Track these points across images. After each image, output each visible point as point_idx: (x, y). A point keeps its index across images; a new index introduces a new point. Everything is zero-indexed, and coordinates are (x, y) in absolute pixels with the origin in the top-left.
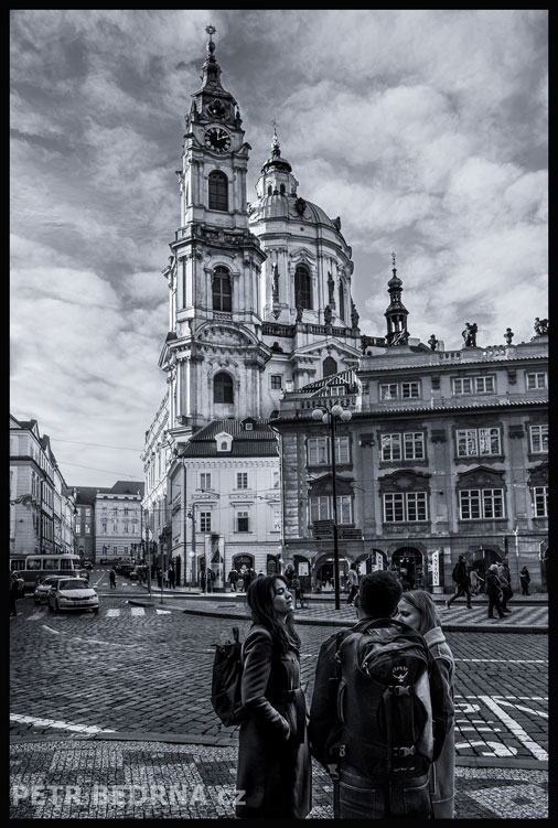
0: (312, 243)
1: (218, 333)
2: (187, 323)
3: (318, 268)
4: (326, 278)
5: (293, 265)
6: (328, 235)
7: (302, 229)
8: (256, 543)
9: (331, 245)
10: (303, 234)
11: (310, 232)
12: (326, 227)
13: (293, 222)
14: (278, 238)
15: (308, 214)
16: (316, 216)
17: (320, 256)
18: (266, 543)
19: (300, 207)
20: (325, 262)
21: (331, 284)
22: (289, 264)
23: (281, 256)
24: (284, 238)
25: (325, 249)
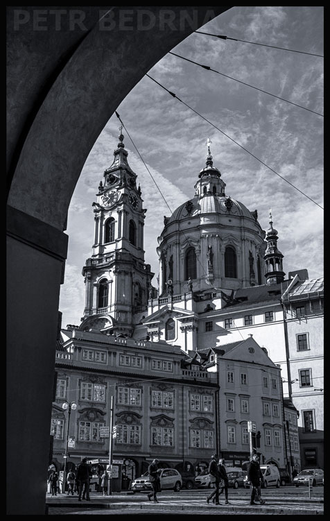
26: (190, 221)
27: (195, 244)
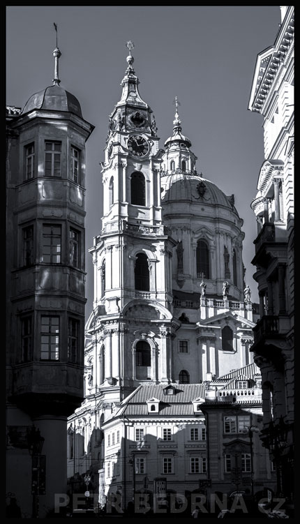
0: (211, 221)
1: (140, 309)
2: (115, 302)
3: (215, 243)
4: (222, 251)
5: (195, 241)
6: (224, 214)
7: (203, 210)
8: (178, 482)
9: (227, 222)
10: (204, 214)
11: (209, 211)
12: (223, 207)
13: (196, 203)
14: (183, 218)
15: (207, 196)
16: (214, 197)
17: (218, 232)
18: (185, 482)
19: (201, 189)
20: (222, 237)
21: (227, 257)
22: (192, 239)
23: (185, 233)
24: (188, 218)
25: (222, 227)
26: (204, 207)
27: (211, 237)
